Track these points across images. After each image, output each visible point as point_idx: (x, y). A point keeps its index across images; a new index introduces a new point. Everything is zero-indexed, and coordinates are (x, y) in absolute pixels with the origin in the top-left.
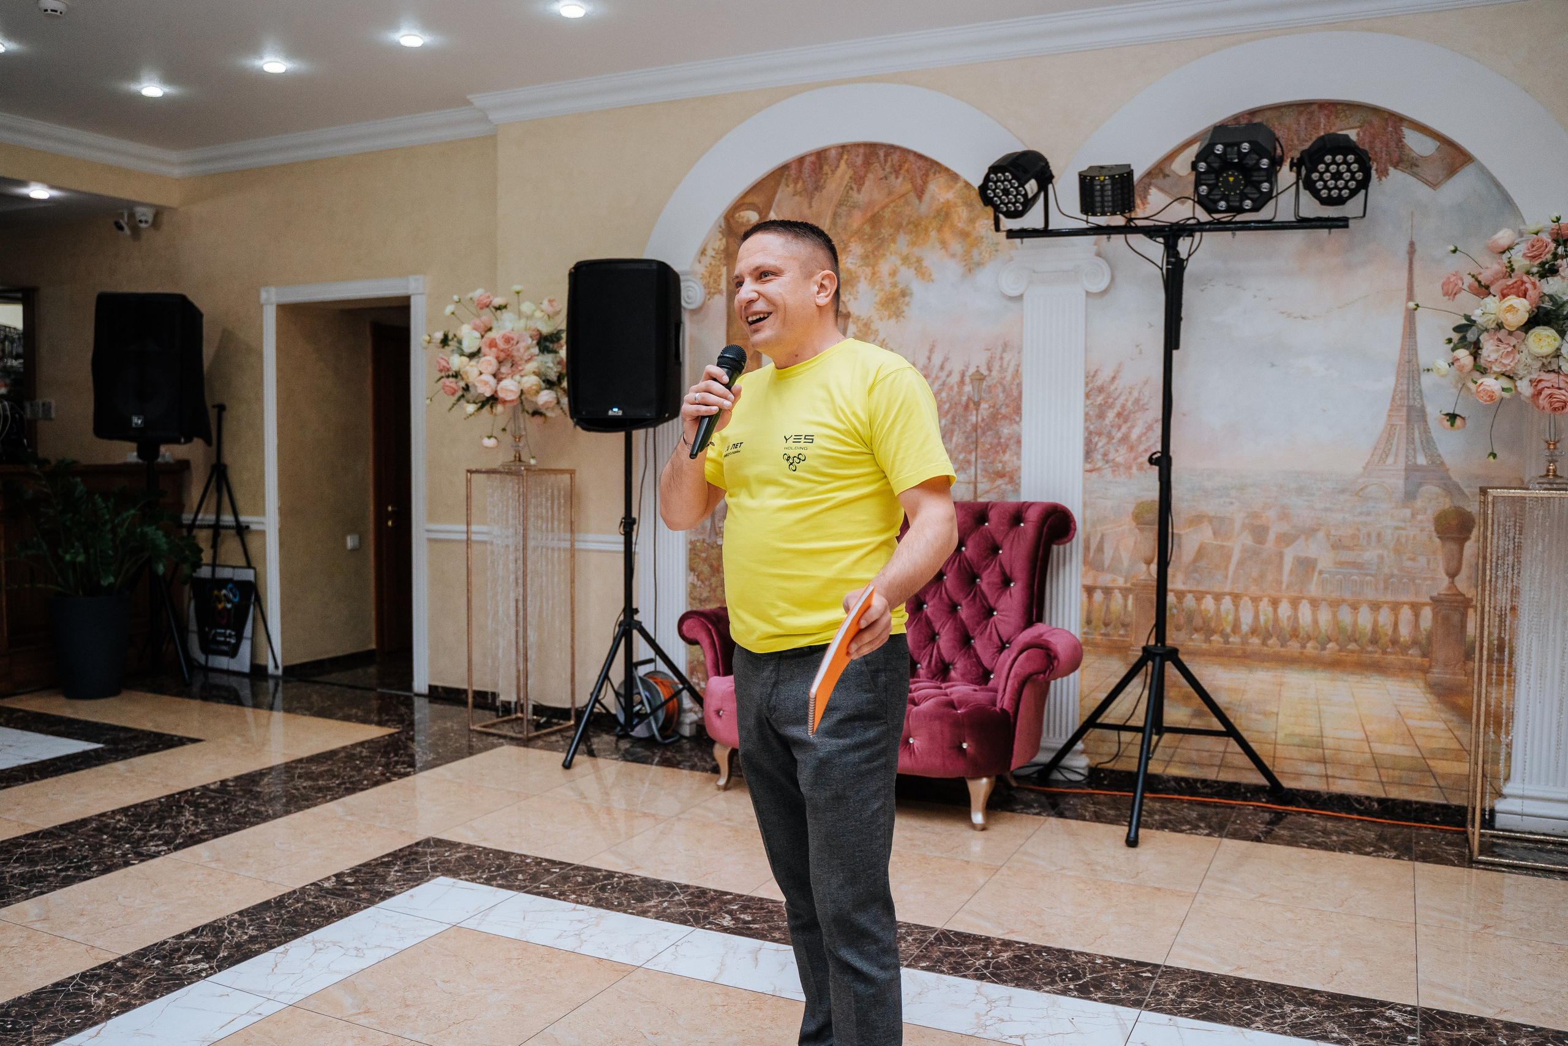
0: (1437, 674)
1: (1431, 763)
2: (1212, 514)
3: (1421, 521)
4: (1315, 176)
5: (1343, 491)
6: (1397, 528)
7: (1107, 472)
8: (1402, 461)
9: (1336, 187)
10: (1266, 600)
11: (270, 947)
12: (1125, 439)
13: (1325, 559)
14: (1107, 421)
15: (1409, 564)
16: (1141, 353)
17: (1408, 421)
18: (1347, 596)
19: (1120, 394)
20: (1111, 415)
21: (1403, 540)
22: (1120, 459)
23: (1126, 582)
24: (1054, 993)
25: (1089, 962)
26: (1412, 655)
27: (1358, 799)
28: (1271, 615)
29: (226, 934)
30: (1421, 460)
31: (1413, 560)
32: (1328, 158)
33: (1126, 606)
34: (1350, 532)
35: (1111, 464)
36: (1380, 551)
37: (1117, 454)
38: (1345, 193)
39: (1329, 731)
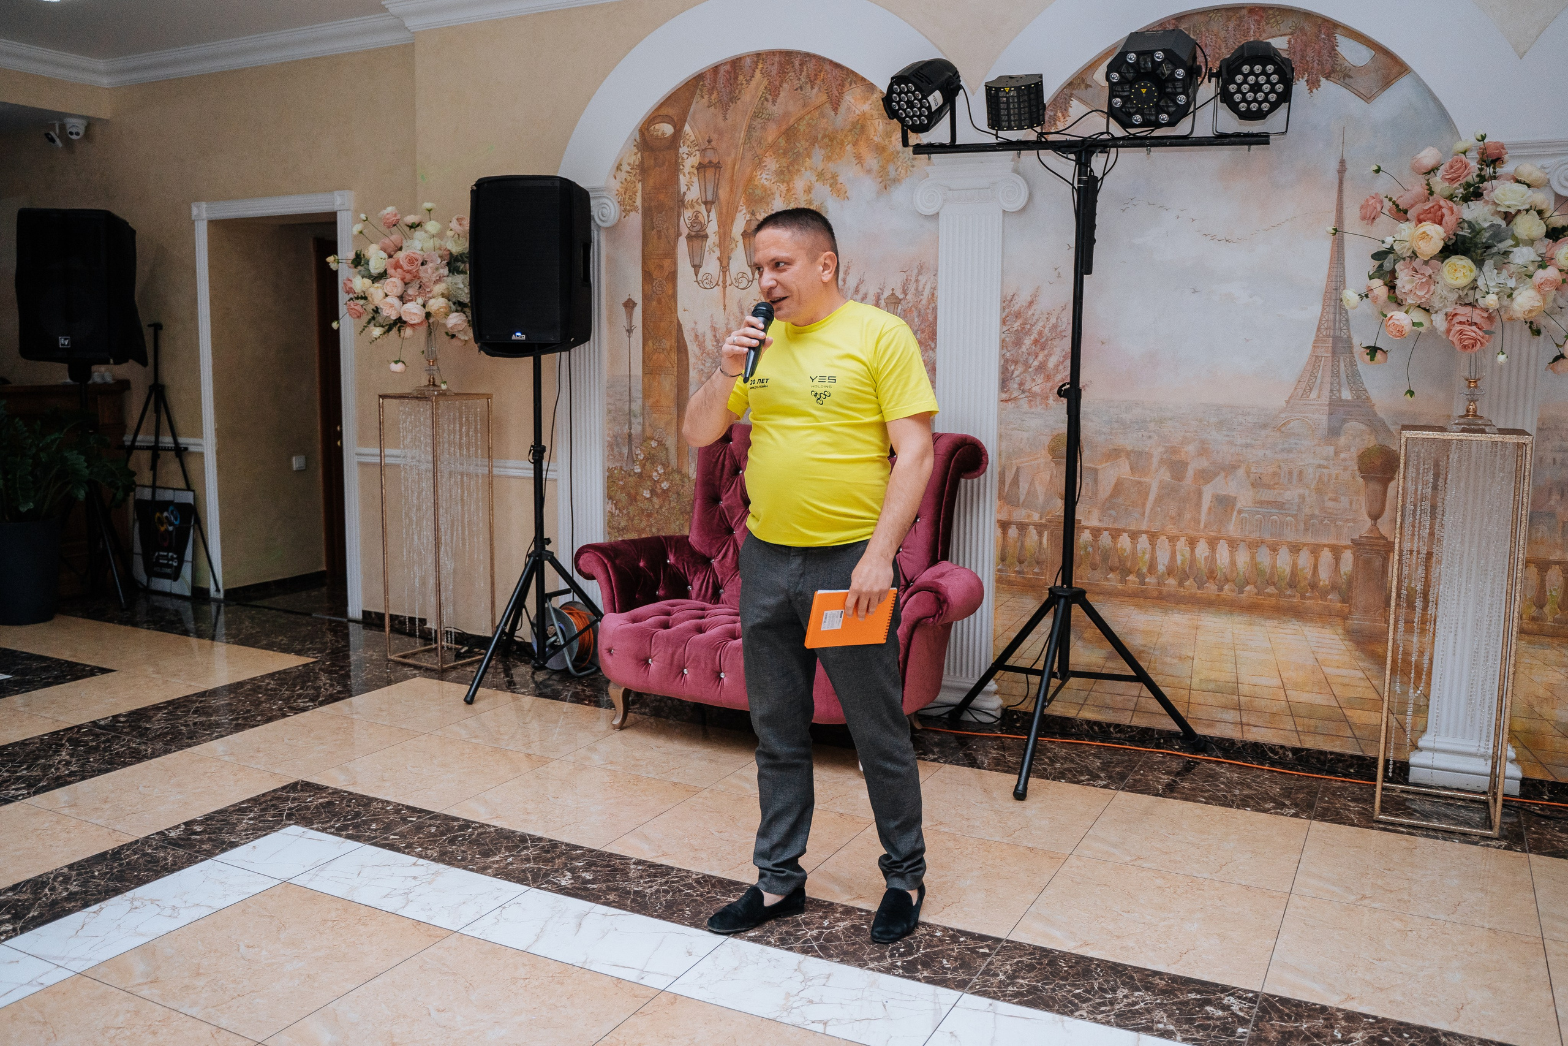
0: (1356, 621)
1: (1348, 712)
2: (1129, 448)
3: (1344, 460)
4: (1232, 88)
5: (1264, 426)
6: (1320, 466)
7: (1024, 403)
8: (1326, 393)
9: (1255, 100)
10: (1183, 539)
11: (86, 905)
12: (1042, 367)
13: (1245, 498)
14: (1024, 349)
15: (1330, 504)
16: (1059, 276)
17: (1334, 353)
18: (1267, 537)
19: (1037, 320)
20: (1028, 342)
21: (1326, 479)
22: (1036, 389)
23: (1041, 519)
24: (879, 971)
25: (928, 934)
26: (1331, 600)
27: (1272, 748)
28: (1188, 555)
29: (46, 890)
30: (1346, 395)
31: (1335, 500)
32: (1246, 69)
33: (1041, 543)
34: (1271, 470)
35: (1027, 394)
36: (1301, 491)
37: (1034, 384)
38: (1266, 106)
39: (1244, 678)
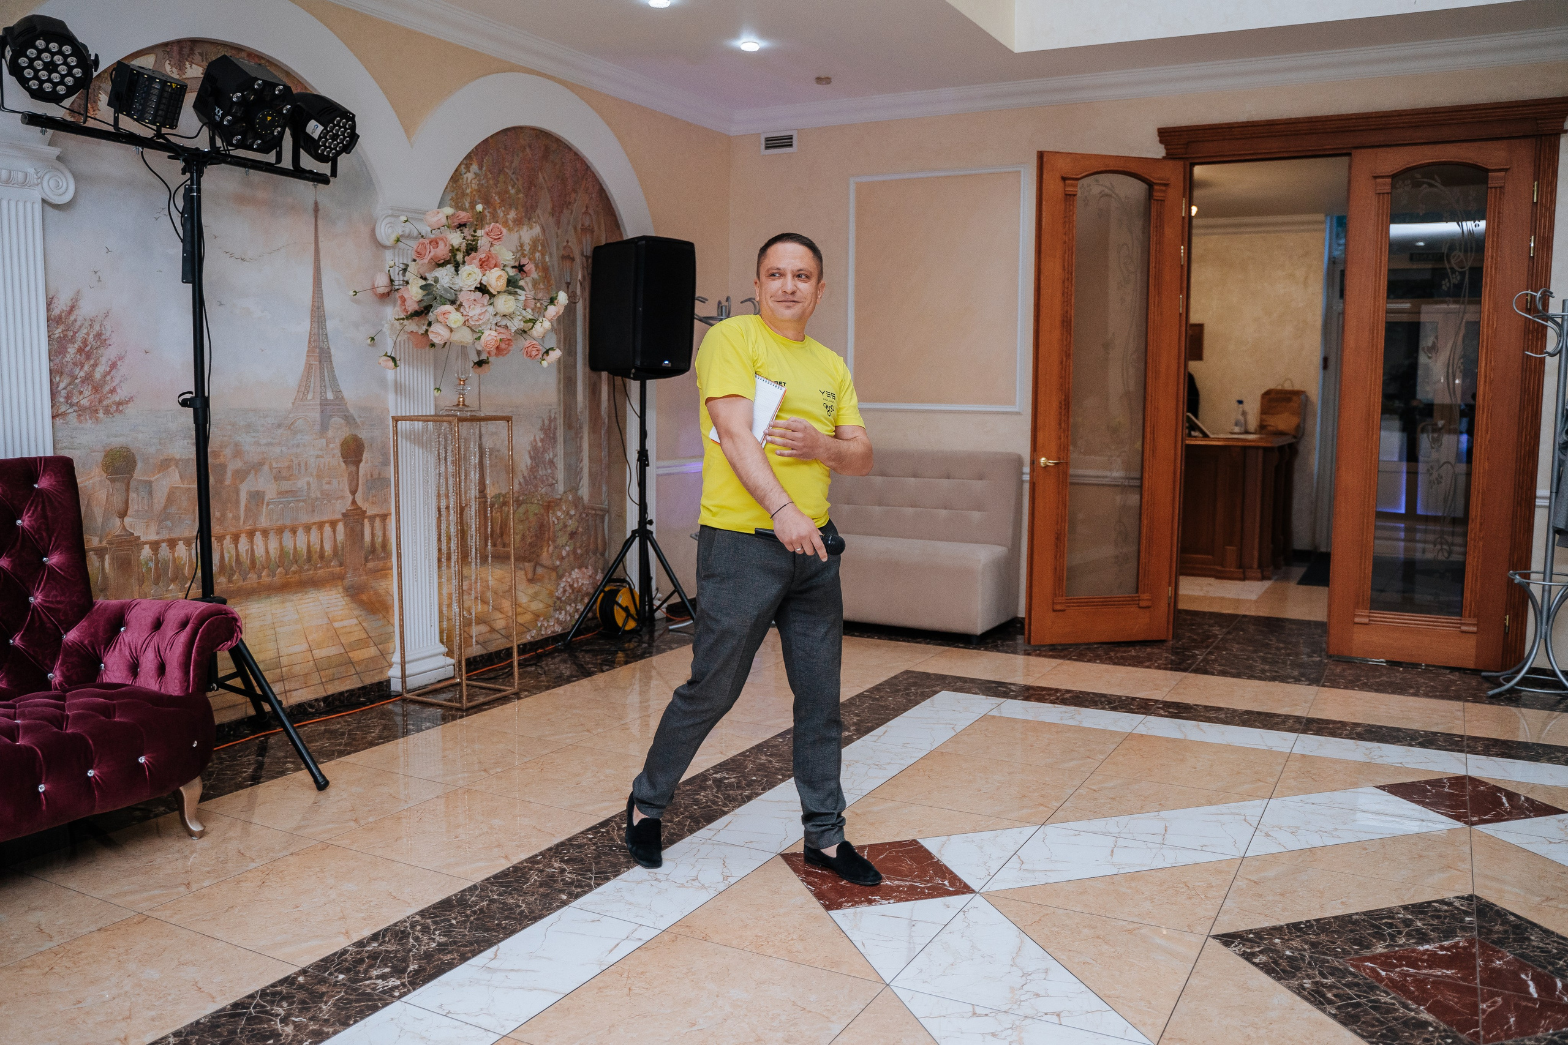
0: (350, 578)
1: (351, 655)
2: (178, 457)
3: (332, 449)
5: (279, 426)
6: (318, 457)
7: (72, 417)
8: (318, 395)
10: (228, 537)
12: (88, 378)
13: (271, 491)
14: (68, 358)
15: (326, 487)
16: (99, 280)
17: (320, 362)
18: (288, 522)
19: (80, 327)
20: (72, 350)
21: (322, 466)
22: (85, 402)
23: (101, 542)
26: (333, 567)
27: (310, 704)
28: (234, 553)
30: (330, 396)
31: (329, 483)
33: (103, 568)
34: (287, 464)
35: (75, 408)
36: (307, 479)
37: (82, 397)
39: (284, 651)
